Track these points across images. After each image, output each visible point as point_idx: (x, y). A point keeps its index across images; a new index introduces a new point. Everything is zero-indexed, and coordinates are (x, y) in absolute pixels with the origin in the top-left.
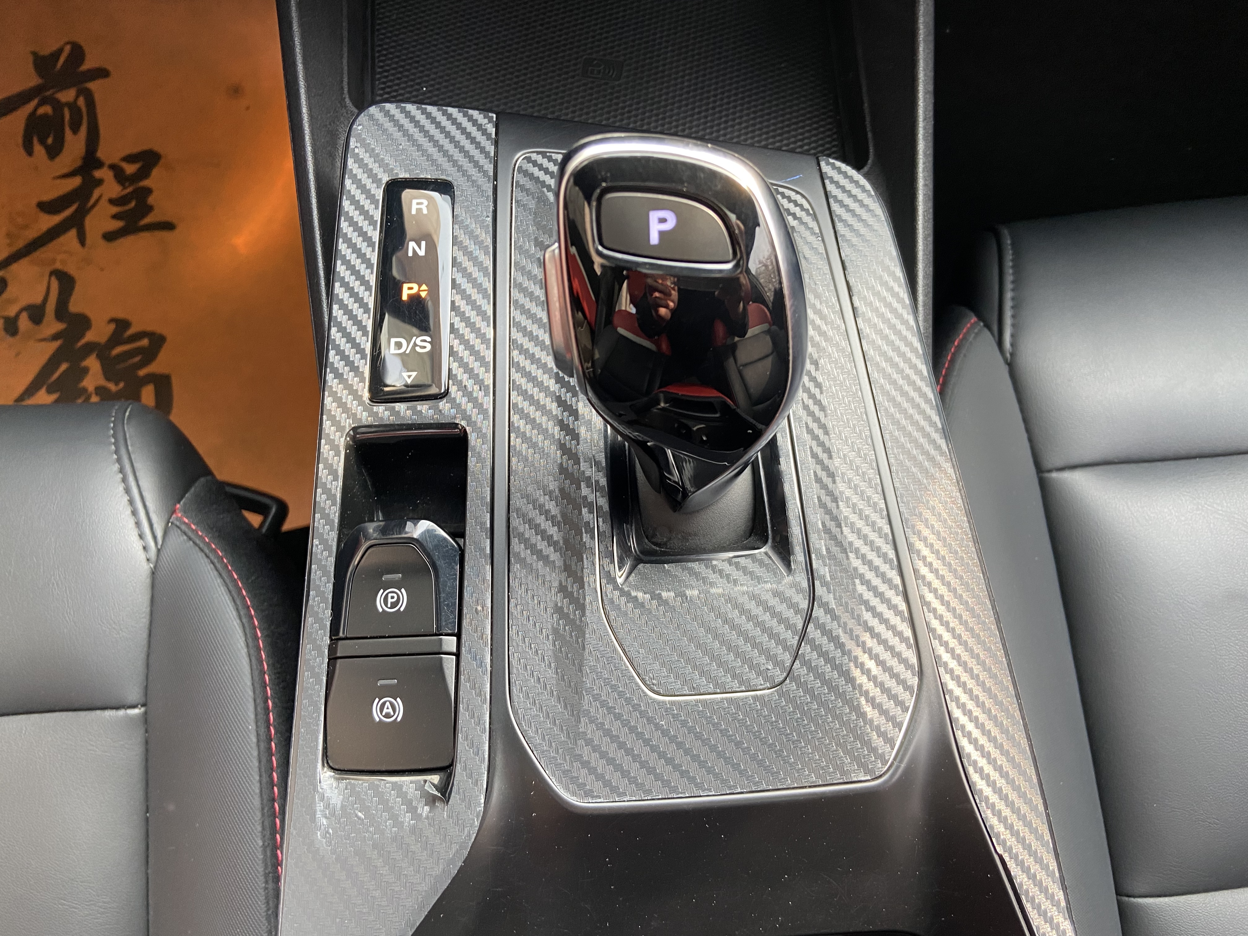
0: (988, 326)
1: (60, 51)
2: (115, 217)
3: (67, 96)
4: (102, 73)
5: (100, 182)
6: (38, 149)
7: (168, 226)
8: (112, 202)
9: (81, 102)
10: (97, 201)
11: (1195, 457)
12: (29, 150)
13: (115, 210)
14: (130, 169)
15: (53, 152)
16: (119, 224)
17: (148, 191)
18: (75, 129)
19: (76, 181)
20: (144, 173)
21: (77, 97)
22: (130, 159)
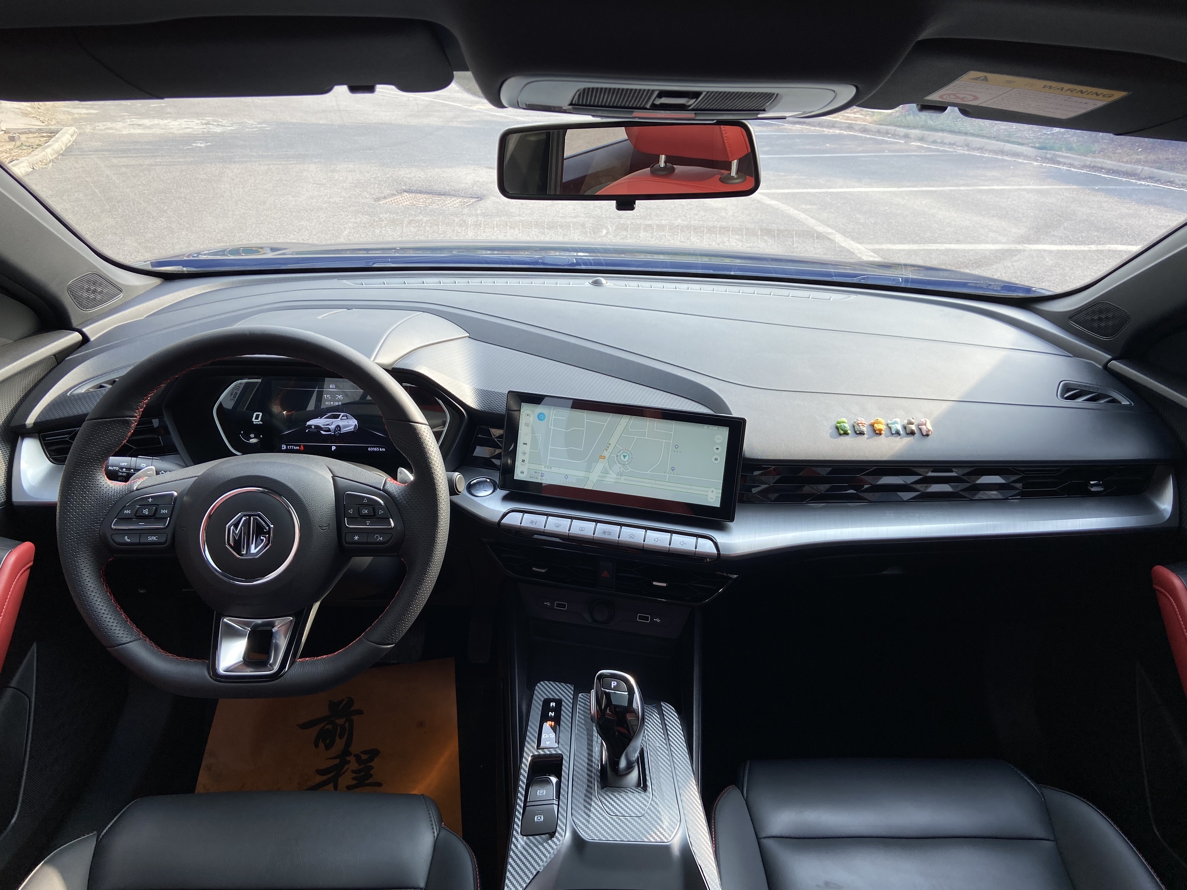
0: (738, 788)
1: (343, 700)
2: (353, 779)
3: (340, 721)
4: (360, 712)
5: (349, 762)
6: (321, 745)
7: (379, 785)
8: (353, 771)
9: (347, 725)
10: (346, 770)
11: (815, 838)
12: (317, 745)
13: (354, 775)
14: (364, 757)
15: (328, 747)
16: (355, 782)
17: (372, 768)
18: (341, 737)
19: (337, 761)
20: (371, 759)
21: (345, 722)
22: (365, 752)
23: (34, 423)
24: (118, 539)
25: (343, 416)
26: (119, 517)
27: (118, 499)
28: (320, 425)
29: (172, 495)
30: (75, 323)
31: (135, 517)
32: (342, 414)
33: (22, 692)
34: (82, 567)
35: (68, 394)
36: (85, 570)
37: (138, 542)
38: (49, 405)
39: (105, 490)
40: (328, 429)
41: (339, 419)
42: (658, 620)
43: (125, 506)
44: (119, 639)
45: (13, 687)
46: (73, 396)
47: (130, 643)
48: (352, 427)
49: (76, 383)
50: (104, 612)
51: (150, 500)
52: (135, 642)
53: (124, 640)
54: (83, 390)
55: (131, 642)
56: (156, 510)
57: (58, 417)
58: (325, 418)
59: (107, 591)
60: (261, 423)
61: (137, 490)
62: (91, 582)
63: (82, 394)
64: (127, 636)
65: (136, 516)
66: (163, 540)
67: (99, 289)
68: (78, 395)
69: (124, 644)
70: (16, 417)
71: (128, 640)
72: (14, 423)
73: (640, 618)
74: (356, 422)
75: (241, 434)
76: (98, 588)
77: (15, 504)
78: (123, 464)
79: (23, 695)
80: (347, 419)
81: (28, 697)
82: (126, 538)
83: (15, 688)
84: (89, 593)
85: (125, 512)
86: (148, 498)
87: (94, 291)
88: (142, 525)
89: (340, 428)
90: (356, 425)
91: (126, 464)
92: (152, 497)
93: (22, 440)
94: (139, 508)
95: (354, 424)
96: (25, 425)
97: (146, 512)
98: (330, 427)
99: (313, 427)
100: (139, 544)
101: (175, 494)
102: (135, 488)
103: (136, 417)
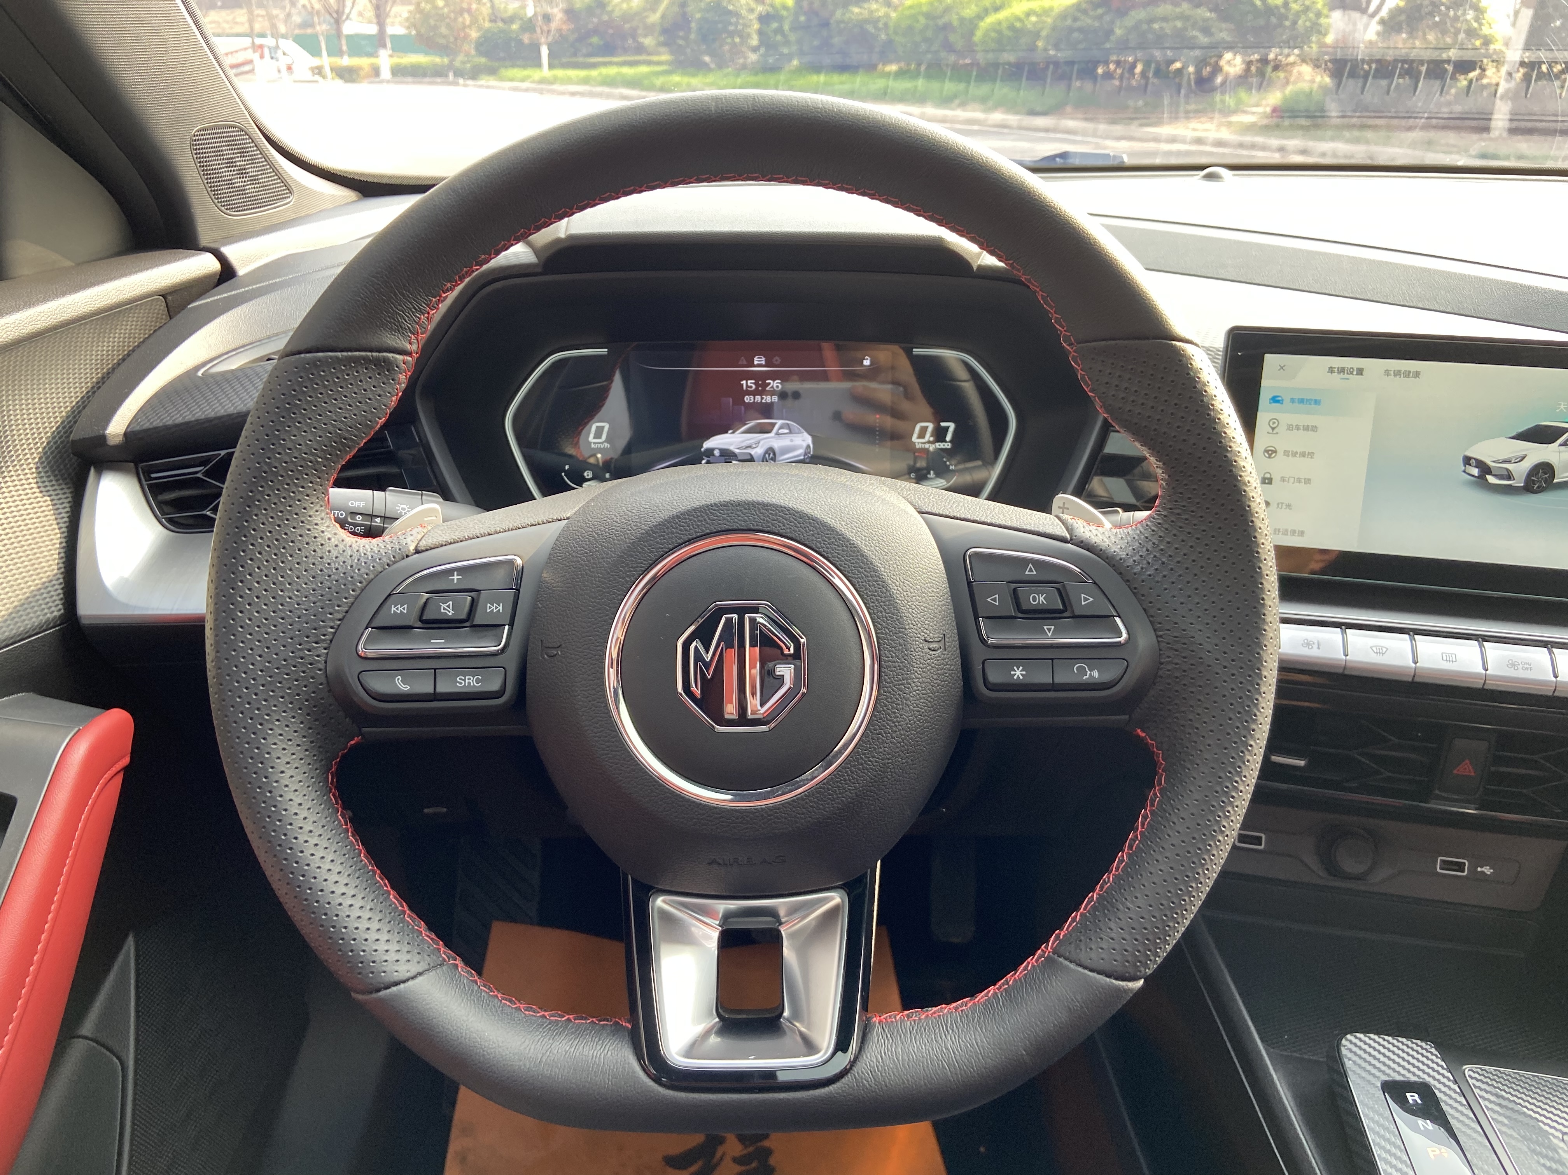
10: (721, 1159)
23: (126, 434)
24: (380, 684)
25: (781, 428)
26: (377, 623)
27: (372, 576)
28: (732, 448)
29: (511, 562)
30: (204, 239)
31: (419, 624)
32: (779, 422)
33: (108, 1049)
34: (280, 764)
35: (200, 373)
36: (289, 773)
37: (432, 691)
38: (156, 396)
39: (334, 553)
40: (749, 457)
41: (772, 434)
42: (1487, 870)
43: (390, 595)
44: (389, 967)
45: (86, 1038)
46: (213, 376)
47: (420, 979)
48: (801, 451)
49: (214, 354)
50: (344, 890)
51: (455, 577)
52: (432, 974)
53: (403, 970)
54: (234, 364)
55: (420, 974)
56: (474, 604)
57: (180, 420)
58: (745, 432)
59: (347, 830)
60: (607, 445)
61: (417, 551)
62: (305, 806)
63: (232, 371)
64: (408, 957)
65: (421, 620)
66: (494, 685)
67: (252, 172)
68: (223, 374)
69: (404, 982)
70: (83, 420)
71: (414, 969)
72: (79, 433)
73: (1446, 865)
74: (809, 440)
75: (564, 471)
76: (324, 822)
77: (84, 621)
78: (356, 504)
79: (108, 1053)
80: (791, 432)
81: (118, 1058)
82: (398, 680)
83: (91, 1040)
84: (302, 839)
85: (393, 609)
86: (450, 572)
87: (242, 172)
88: (439, 644)
89: (774, 454)
90: (808, 446)
91: (362, 504)
92: (460, 570)
93: (99, 473)
94: (428, 599)
95: (805, 444)
96: (103, 438)
97: (447, 609)
98: (753, 452)
99: (717, 453)
100: (436, 697)
101: (519, 561)
102: (412, 548)
103: (409, 354)
